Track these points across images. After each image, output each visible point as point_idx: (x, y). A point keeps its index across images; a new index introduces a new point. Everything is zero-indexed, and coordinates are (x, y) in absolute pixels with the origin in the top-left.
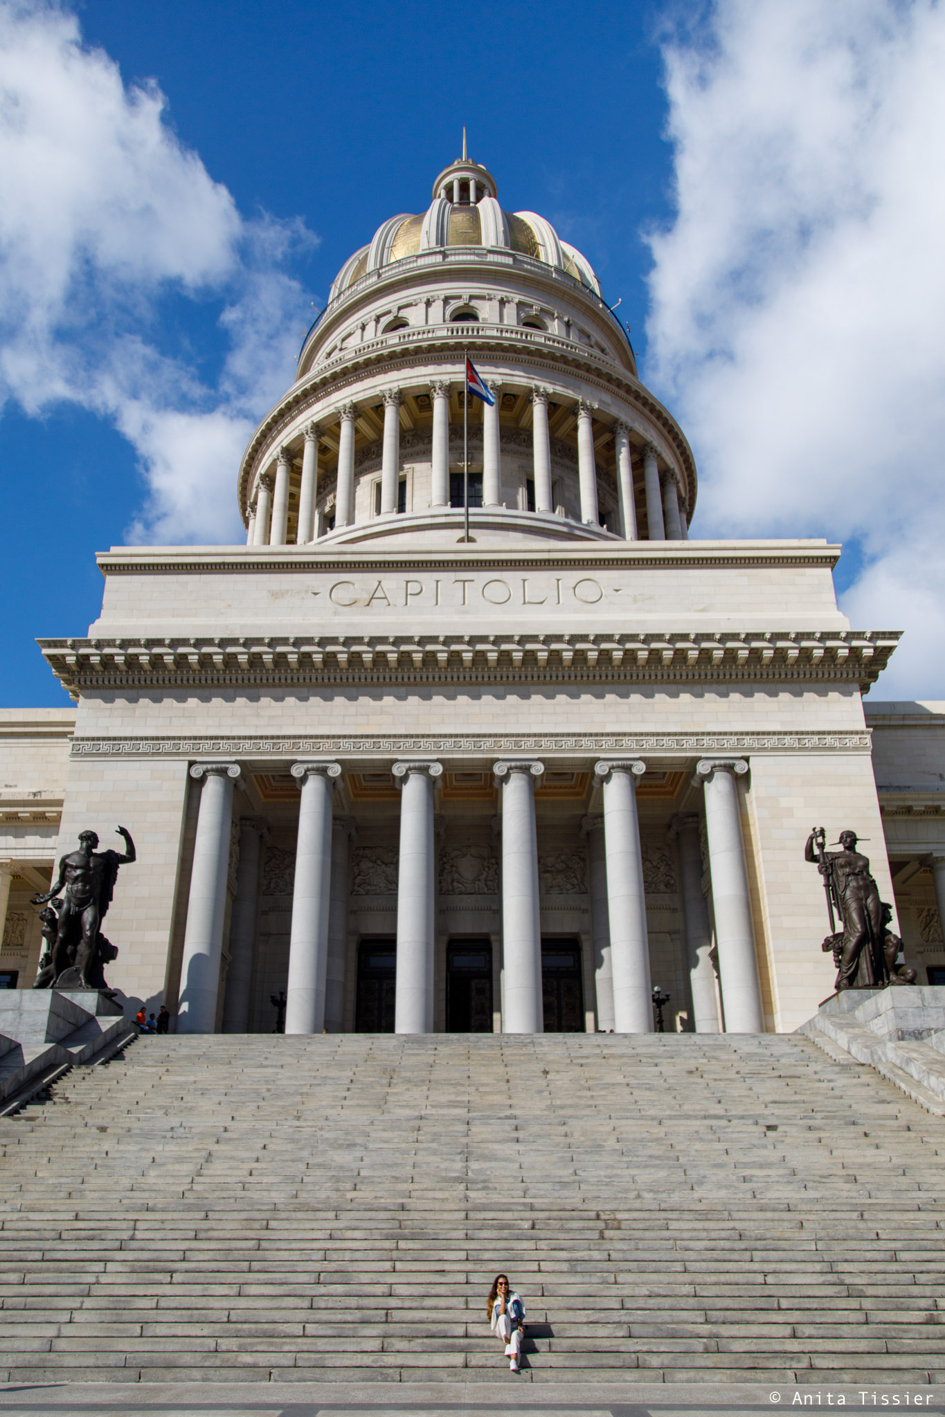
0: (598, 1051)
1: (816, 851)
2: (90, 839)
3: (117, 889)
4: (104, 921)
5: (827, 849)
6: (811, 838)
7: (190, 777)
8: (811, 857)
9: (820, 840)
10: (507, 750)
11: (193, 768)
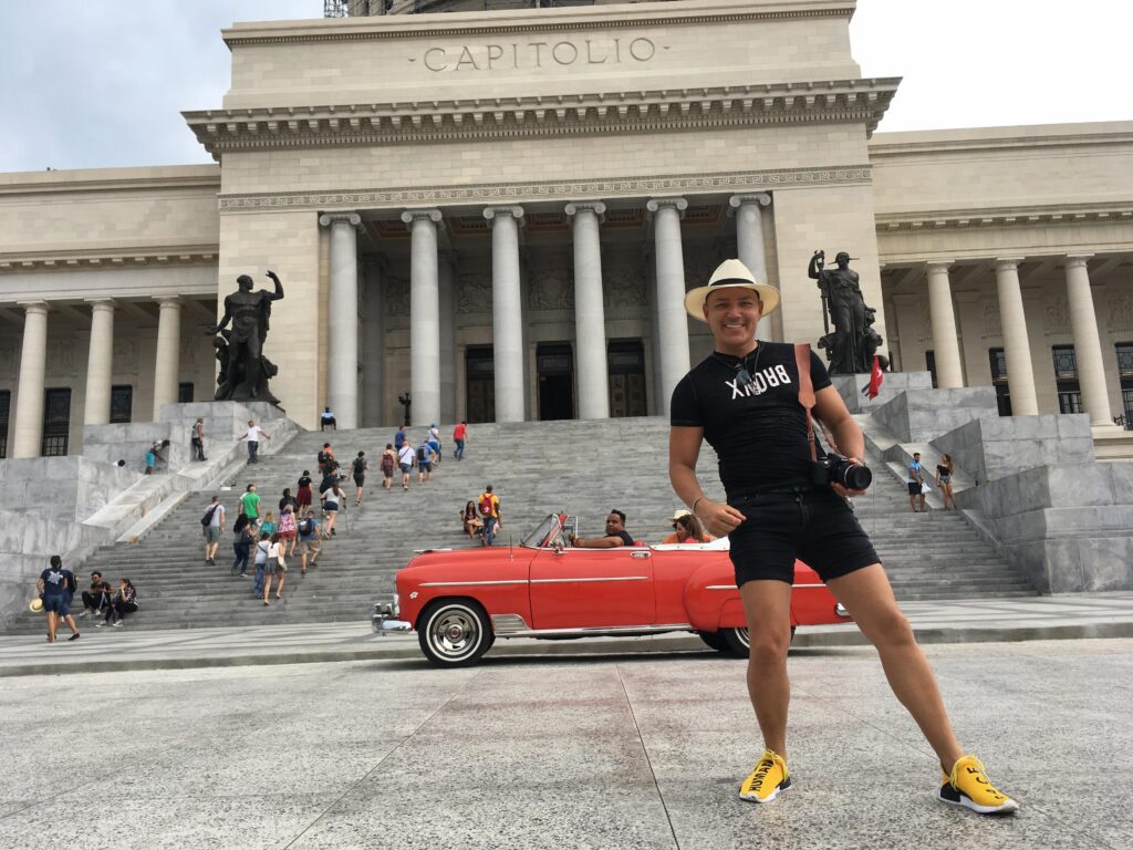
0: (642, 430)
1: (817, 270)
2: (245, 282)
3: (272, 321)
4: (264, 346)
5: (826, 268)
6: (814, 259)
7: (320, 227)
8: (812, 274)
9: (820, 260)
10: (575, 194)
11: (322, 218)
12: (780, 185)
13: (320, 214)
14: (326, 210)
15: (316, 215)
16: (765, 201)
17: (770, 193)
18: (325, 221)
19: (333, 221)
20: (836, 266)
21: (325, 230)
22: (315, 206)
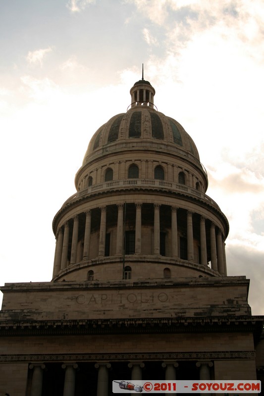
7: (29, 369)
11: (30, 365)
12: (217, 358)
13: (30, 364)
14: (32, 362)
15: (28, 364)
16: (211, 365)
17: (213, 361)
18: (31, 367)
19: (34, 367)
21: (31, 372)
22: (28, 361)
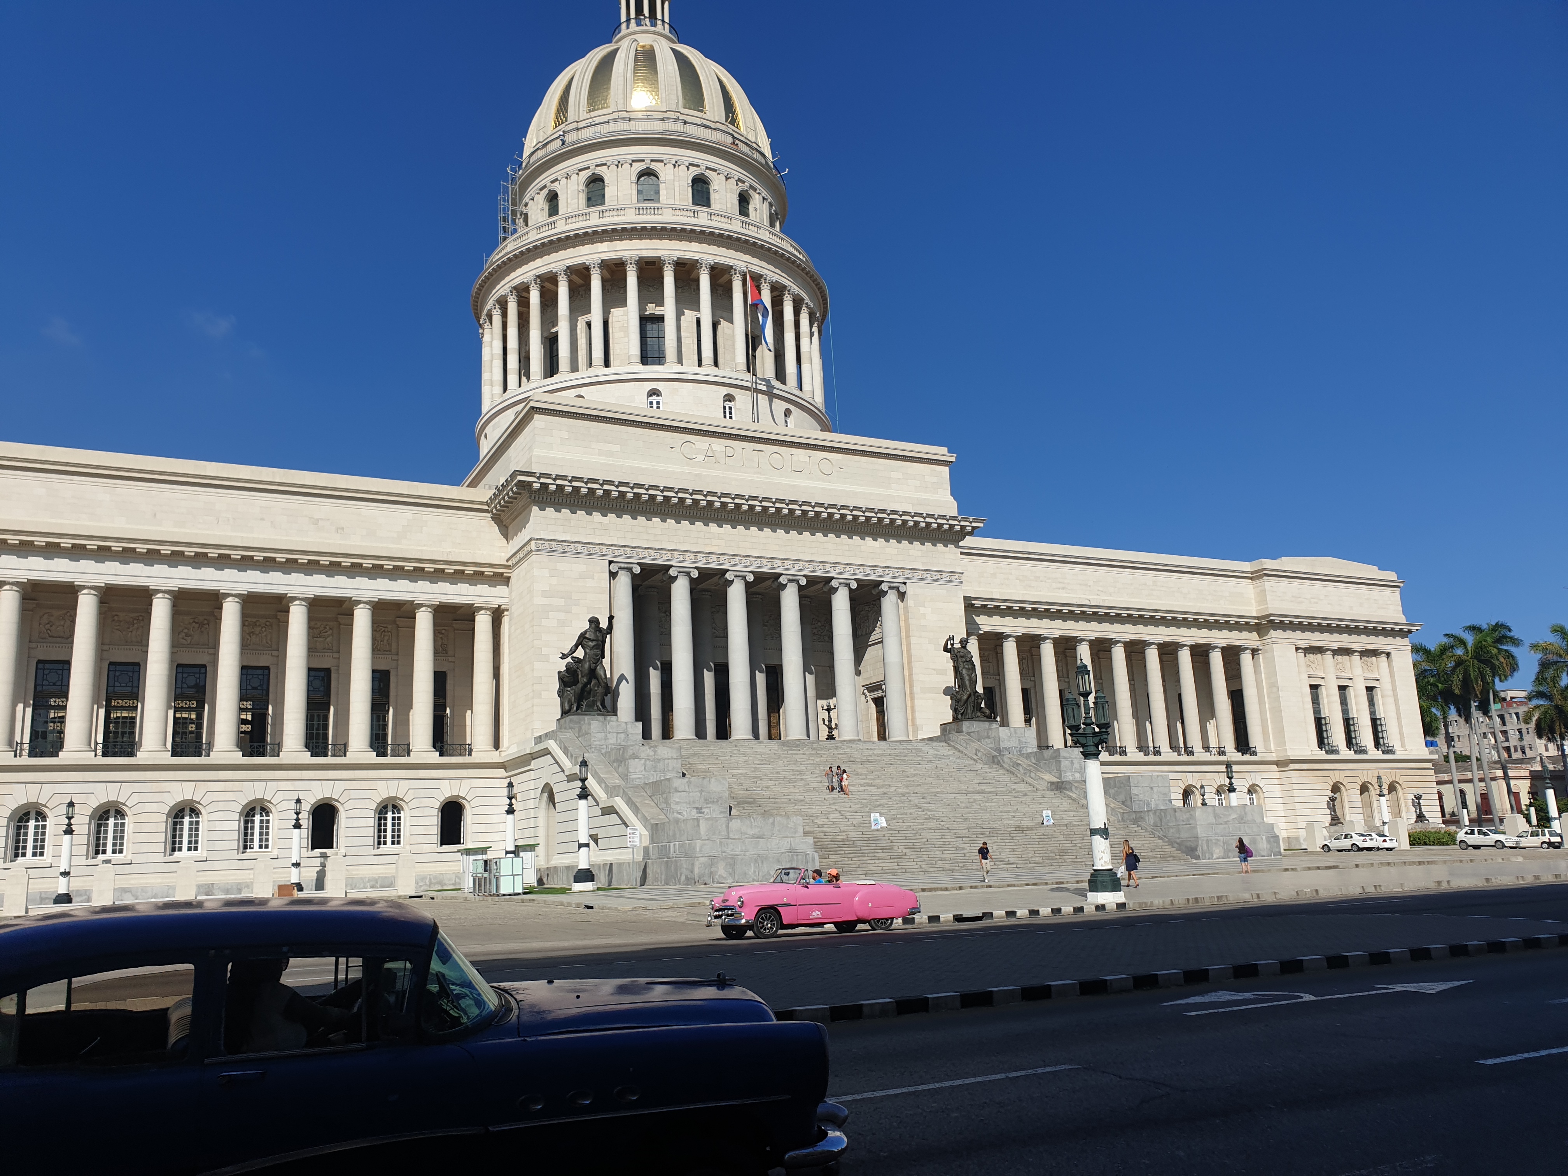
1: (949, 646)
2: (594, 622)
5: (955, 646)
6: (947, 640)
7: (611, 573)
8: (946, 650)
9: (951, 641)
10: (788, 569)
11: (612, 565)
12: (912, 579)
13: (610, 562)
14: (615, 560)
15: (608, 563)
16: (902, 588)
17: (906, 584)
18: (613, 568)
19: (619, 569)
20: (959, 646)
21: (613, 575)
22: (607, 555)
